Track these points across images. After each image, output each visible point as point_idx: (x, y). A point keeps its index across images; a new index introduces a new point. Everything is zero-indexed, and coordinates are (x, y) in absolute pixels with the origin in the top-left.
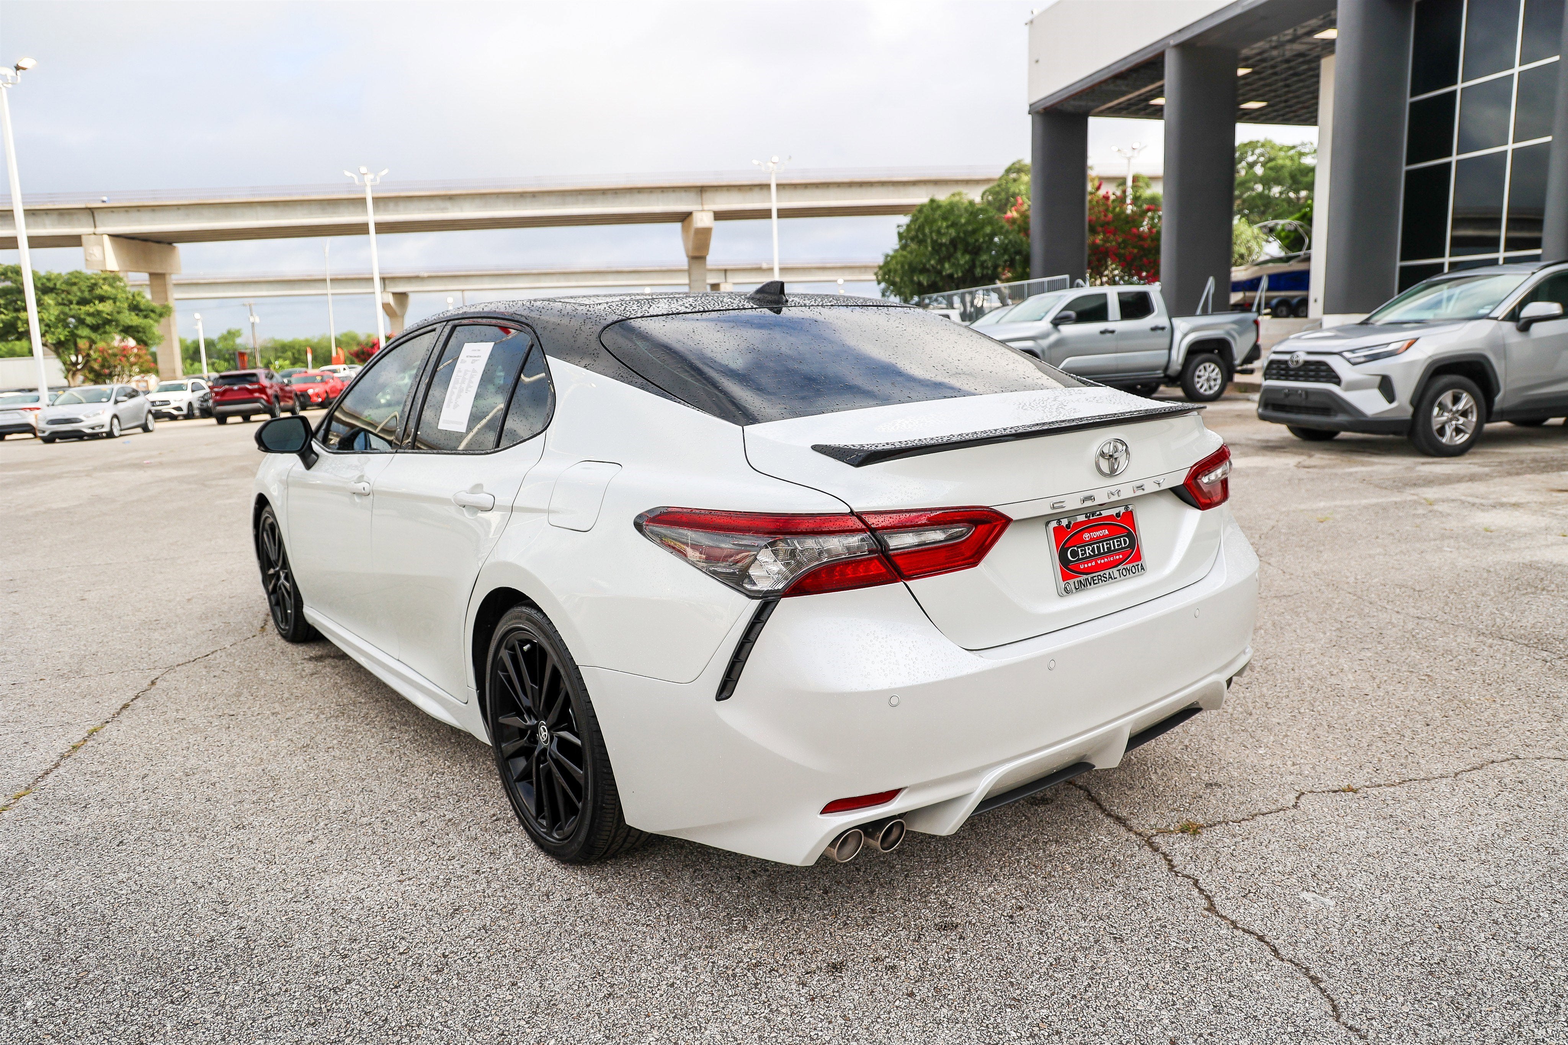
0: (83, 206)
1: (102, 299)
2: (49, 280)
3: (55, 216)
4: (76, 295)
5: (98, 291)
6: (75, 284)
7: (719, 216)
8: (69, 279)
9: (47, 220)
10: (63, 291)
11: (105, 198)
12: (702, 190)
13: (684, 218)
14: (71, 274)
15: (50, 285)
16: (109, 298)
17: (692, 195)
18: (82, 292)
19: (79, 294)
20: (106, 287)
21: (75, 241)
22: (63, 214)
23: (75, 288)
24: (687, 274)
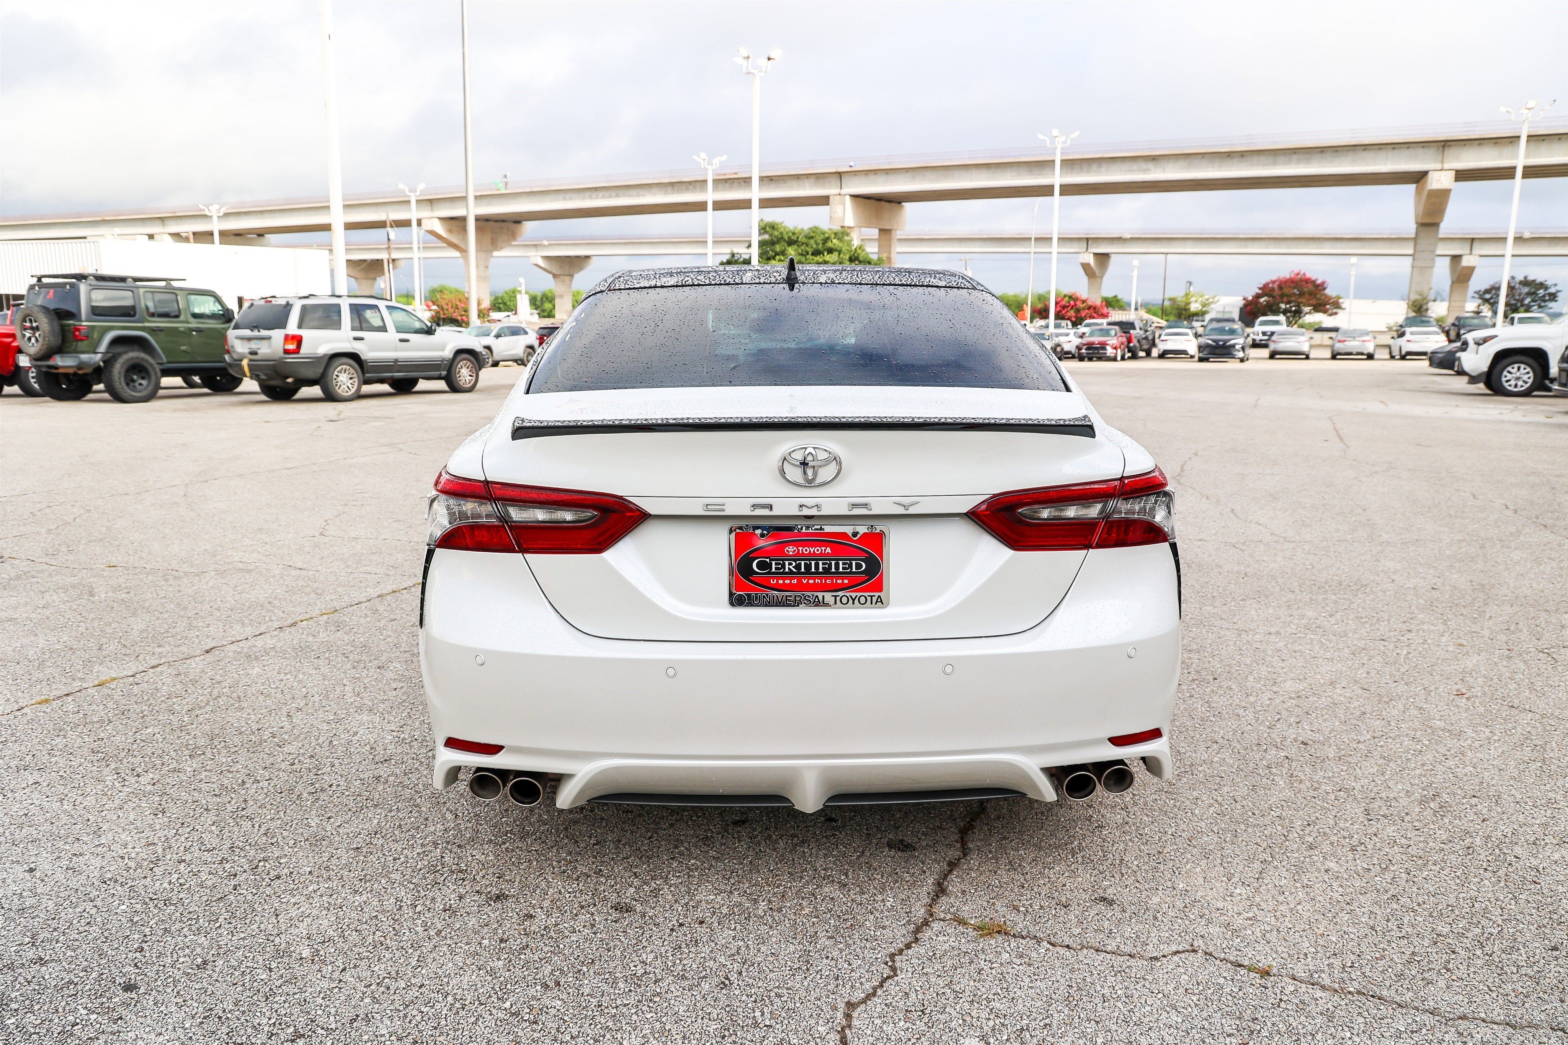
0: (834, 171)
1: (830, 251)
2: (794, 234)
3: (812, 180)
4: (812, 247)
5: (829, 244)
6: (812, 238)
7: (1462, 175)
8: (809, 233)
9: (807, 183)
10: (803, 244)
11: (852, 164)
12: (1444, 145)
13: (1418, 178)
14: (811, 229)
15: (794, 238)
16: (836, 250)
17: (1431, 152)
18: (817, 244)
19: (814, 246)
20: (835, 241)
21: (824, 201)
22: (820, 177)
23: (812, 241)
24: (1412, 244)
